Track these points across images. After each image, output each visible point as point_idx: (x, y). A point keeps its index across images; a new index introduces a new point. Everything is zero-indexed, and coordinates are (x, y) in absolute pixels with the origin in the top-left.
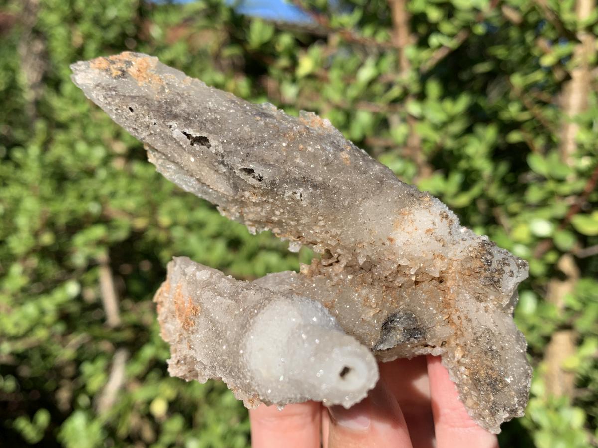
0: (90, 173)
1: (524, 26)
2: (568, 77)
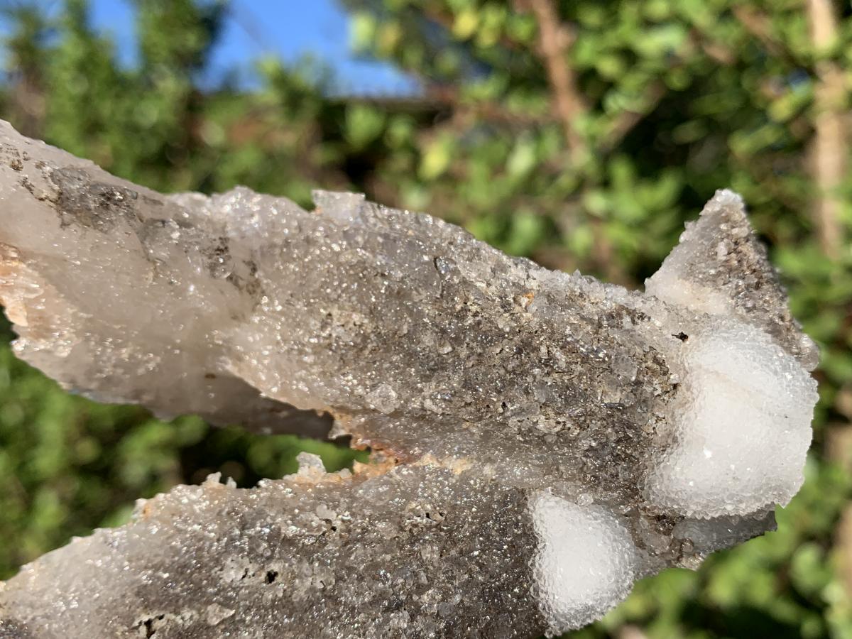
1: (740, 66)
2: (812, 132)
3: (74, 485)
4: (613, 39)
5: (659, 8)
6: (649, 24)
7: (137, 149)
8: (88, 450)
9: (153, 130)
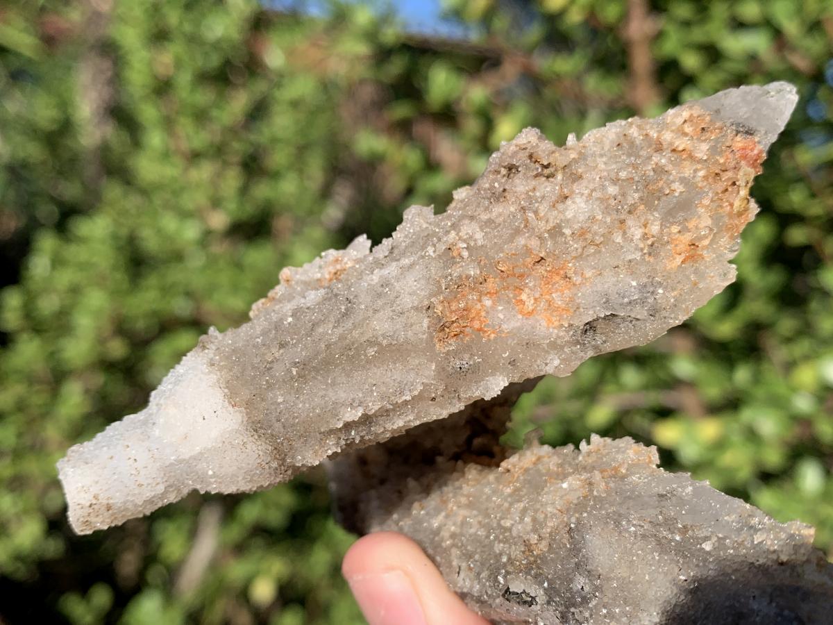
0: (178, 257)
3: (99, 379)
4: (699, 34)
5: (750, 11)
6: (739, 25)
7: (200, 62)
8: (117, 349)
9: (216, 46)
